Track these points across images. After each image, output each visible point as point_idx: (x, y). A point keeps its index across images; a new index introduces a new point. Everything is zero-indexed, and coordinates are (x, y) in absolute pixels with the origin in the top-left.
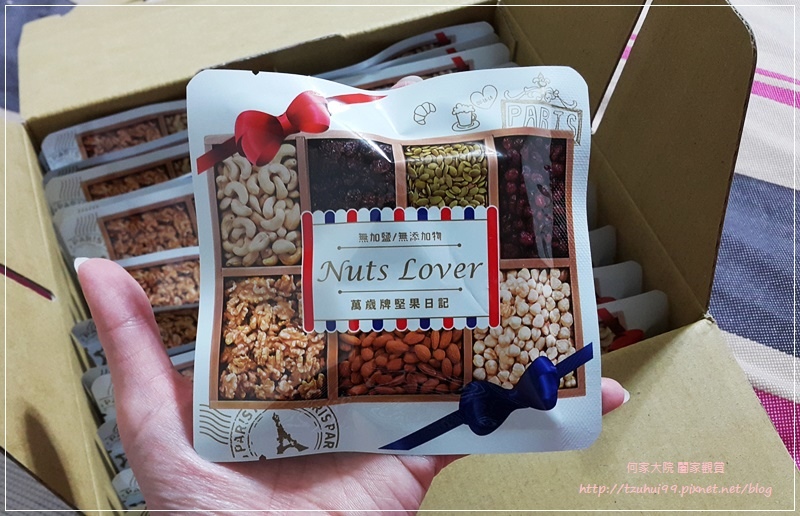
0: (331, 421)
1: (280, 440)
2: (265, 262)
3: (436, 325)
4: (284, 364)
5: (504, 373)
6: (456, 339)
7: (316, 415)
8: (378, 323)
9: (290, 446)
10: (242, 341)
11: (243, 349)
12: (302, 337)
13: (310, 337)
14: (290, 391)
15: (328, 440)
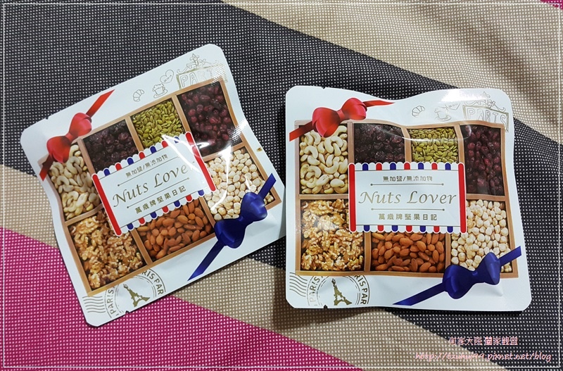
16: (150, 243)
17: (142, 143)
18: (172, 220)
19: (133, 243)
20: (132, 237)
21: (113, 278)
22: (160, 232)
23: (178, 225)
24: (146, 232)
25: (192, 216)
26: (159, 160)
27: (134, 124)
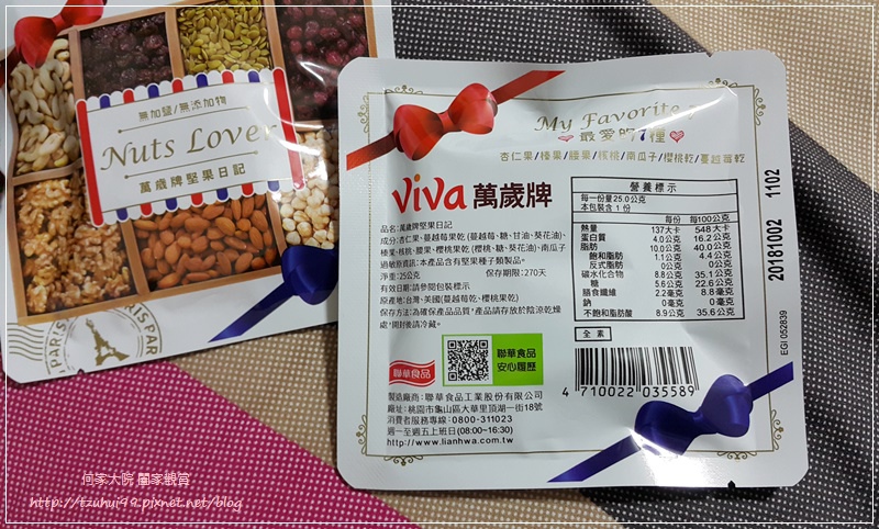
0: (149, 321)
1: (98, 348)
2: (57, 163)
3: (235, 194)
4: (83, 265)
5: (320, 233)
6: (259, 205)
7: (131, 315)
8: (171, 203)
9: (109, 355)
10: (45, 251)
11: (47, 258)
12: (94, 233)
13: (102, 231)
14: (98, 292)
15: (150, 345)
16: (152, 253)
17: (184, 64)
18: (205, 223)
19: (121, 247)
20: (121, 236)
21: (69, 302)
22: (175, 239)
23: (213, 234)
24: (150, 232)
25: (245, 224)
26: (208, 102)
27: (179, 24)
